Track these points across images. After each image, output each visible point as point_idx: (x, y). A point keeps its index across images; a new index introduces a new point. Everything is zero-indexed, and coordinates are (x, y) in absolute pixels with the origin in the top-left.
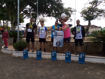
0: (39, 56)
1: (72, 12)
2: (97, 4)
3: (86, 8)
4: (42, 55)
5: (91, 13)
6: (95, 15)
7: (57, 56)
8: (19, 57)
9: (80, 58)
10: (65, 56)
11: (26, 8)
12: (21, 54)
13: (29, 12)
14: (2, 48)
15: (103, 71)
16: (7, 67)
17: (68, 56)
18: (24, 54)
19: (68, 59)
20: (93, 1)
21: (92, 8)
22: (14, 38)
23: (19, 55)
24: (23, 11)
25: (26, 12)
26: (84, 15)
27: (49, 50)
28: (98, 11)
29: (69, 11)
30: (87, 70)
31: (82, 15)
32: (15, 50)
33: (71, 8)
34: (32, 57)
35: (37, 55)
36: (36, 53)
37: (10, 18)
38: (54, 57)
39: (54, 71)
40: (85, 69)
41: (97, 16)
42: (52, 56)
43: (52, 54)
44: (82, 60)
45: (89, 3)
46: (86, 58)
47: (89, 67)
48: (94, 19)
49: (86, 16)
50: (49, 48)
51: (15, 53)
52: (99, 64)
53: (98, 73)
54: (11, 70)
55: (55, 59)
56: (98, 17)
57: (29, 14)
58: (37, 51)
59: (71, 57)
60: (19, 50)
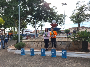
0: (32, 53)
1: (63, 17)
2: (83, 10)
3: (75, 14)
4: (34, 52)
5: (79, 17)
6: (83, 19)
7: (46, 52)
8: (19, 54)
9: (62, 53)
10: (51, 53)
11: (28, 17)
12: (19, 52)
13: (30, 20)
14: (7, 48)
15: (79, 63)
16: (8, 61)
17: (53, 53)
18: (22, 52)
19: (54, 54)
20: (79, 8)
21: (80, 13)
22: (17, 40)
23: (18, 53)
24: (26, 20)
25: (28, 20)
26: (73, 19)
27: (41, 48)
28: (85, 16)
29: (61, 17)
30: (67, 62)
31: (72, 19)
32: (16, 49)
33: (63, 15)
34: (28, 54)
35: (31, 53)
36: (30, 50)
37: (16, 25)
38: (43, 53)
39: (41, 64)
40: (65, 62)
41: (84, 19)
42: (42, 53)
43: (42, 51)
44: (64, 55)
45: (76, 9)
46: (67, 54)
47: (69, 60)
48: (82, 22)
49: (75, 19)
50: (41, 47)
51: (16, 52)
52: (78, 58)
53: (74, 65)
54: (10, 63)
55: (44, 55)
56: (86, 20)
57: (30, 21)
58: (31, 49)
59: (56, 53)
60: (19, 49)
